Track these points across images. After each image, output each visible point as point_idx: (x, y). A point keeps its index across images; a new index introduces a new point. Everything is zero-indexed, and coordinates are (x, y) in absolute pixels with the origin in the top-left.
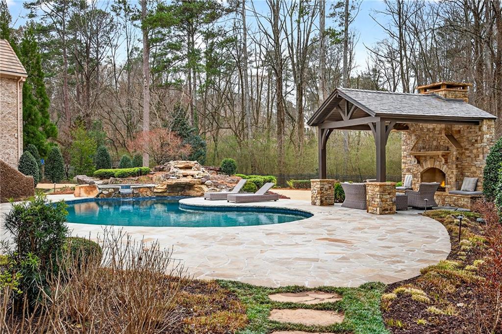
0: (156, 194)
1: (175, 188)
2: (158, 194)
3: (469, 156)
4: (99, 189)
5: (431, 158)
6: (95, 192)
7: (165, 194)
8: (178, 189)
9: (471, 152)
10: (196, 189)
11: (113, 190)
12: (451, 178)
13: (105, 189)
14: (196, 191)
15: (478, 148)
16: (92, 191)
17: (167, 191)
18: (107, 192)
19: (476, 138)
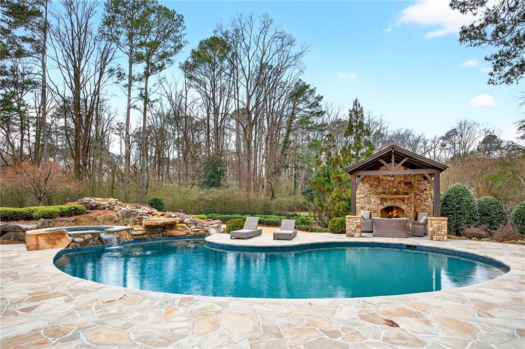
0: (135, 237)
1: (155, 229)
2: (137, 237)
3: (420, 199)
4: (70, 235)
5: (390, 200)
6: (64, 240)
7: (145, 236)
8: (159, 229)
9: (421, 196)
10: (179, 228)
11: (91, 236)
12: (410, 213)
13: (78, 236)
14: (179, 230)
15: (427, 194)
16: (59, 239)
17: (148, 233)
18: (82, 240)
19: (425, 188)
